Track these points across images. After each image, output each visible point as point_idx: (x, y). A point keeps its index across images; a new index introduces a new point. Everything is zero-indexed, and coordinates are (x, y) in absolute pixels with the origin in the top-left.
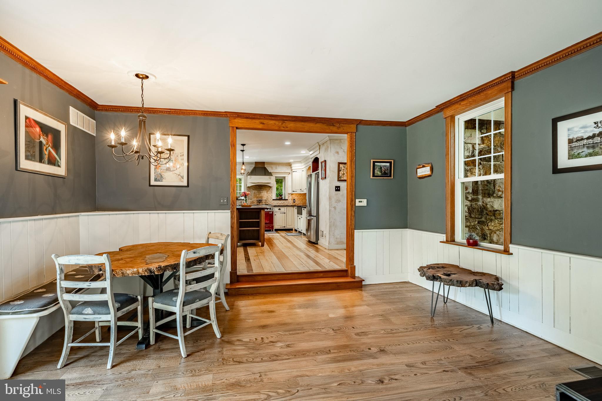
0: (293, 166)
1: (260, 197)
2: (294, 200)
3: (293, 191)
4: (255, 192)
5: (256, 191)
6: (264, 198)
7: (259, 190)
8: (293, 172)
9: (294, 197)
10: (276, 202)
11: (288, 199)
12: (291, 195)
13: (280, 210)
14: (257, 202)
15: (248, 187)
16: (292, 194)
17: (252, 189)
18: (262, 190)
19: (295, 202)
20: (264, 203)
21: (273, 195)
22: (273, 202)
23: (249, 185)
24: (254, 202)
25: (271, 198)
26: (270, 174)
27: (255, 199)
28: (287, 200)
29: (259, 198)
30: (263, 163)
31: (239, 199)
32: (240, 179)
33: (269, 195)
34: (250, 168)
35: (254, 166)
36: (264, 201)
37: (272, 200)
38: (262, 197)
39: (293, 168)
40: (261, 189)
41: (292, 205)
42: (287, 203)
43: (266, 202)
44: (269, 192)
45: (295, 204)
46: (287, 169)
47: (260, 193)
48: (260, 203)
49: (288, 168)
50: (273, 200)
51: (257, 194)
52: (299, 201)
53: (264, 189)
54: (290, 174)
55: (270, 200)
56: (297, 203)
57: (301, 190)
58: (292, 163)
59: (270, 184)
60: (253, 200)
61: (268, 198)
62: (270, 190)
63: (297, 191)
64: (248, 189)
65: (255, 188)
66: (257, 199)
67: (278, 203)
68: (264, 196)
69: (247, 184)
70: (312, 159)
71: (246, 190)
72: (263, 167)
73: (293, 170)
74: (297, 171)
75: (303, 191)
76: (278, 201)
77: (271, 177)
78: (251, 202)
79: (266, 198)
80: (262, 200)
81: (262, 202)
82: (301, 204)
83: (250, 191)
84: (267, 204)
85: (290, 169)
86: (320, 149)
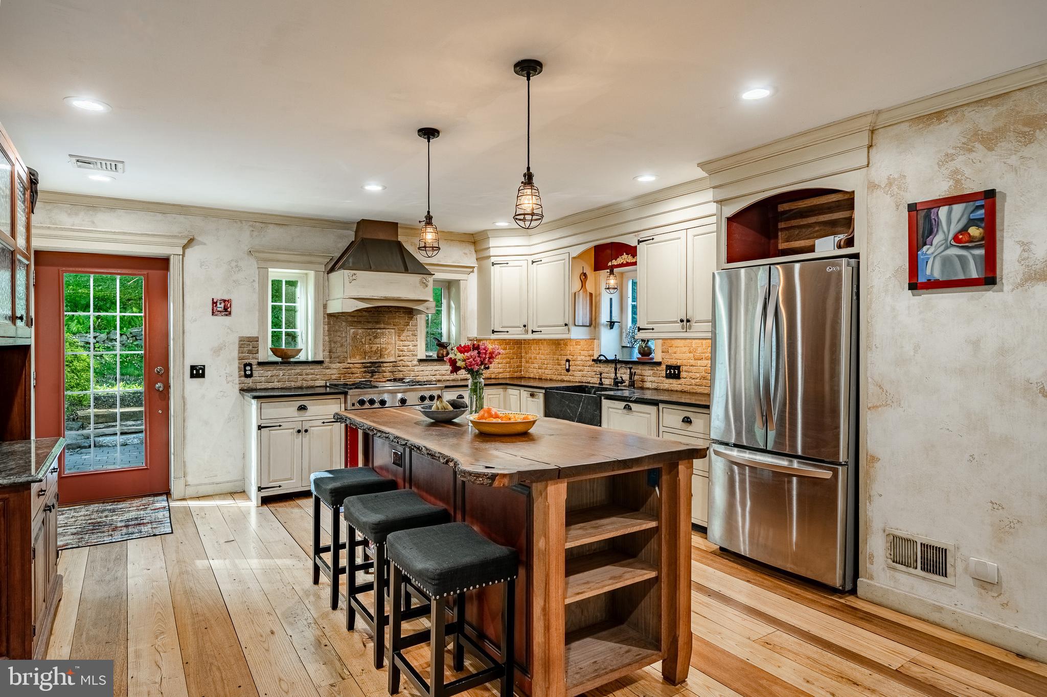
0: (492, 242)
1: (376, 353)
3: (493, 332)
4: (354, 338)
5: (360, 331)
6: (388, 355)
7: (370, 326)
8: (493, 264)
10: (429, 368)
14: (365, 372)
15: (331, 315)
16: (480, 341)
17: (346, 321)
18: (382, 326)
20: (388, 374)
21: (418, 343)
22: (420, 368)
23: (335, 307)
24: (354, 370)
25: (413, 355)
26: (421, 270)
27: (357, 359)
29: (370, 357)
30: (393, 226)
31: (292, 360)
32: (292, 284)
33: (406, 343)
34: (338, 242)
35: (351, 236)
36: (387, 368)
37: (415, 362)
38: (380, 352)
39: (492, 252)
40: (377, 323)
43: (394, 369)
44: (405, 334)
46: (465, 254)
47: (375, 337)
48: (373, 372)
49: (467, 251)
50: (421, 361)
51: (363, 340)
52: (500, 365)
53: (390, 324)
54: (473, 272)
55: (409, 364)
56: (496, 371)
57: (525, 326)
58: (490, 234)
59: (426, 304)
60: (348, 363)
61: (403, 356)
62: (408, 327)
63: (507, 332)
64: (329, 323)
65: (356, 320)
66: (365, 361)
67: (437, 372)
68: (390, 347)
69: (325, 306)
70: (723, 207)
71: (322, 326)
72: (389, 242)
73: (493, 259)
74: (508, 262)
75: (533, 332)
76: (435, 363)
77: (425, 281)
78: (343, 372)
79: (397, 355)
80: (382, 362)
81: (381, 371)
82: (508, 374)
83: (337, 328)
84: (400, 376)
85: (474, 256)
86: (870, 146)
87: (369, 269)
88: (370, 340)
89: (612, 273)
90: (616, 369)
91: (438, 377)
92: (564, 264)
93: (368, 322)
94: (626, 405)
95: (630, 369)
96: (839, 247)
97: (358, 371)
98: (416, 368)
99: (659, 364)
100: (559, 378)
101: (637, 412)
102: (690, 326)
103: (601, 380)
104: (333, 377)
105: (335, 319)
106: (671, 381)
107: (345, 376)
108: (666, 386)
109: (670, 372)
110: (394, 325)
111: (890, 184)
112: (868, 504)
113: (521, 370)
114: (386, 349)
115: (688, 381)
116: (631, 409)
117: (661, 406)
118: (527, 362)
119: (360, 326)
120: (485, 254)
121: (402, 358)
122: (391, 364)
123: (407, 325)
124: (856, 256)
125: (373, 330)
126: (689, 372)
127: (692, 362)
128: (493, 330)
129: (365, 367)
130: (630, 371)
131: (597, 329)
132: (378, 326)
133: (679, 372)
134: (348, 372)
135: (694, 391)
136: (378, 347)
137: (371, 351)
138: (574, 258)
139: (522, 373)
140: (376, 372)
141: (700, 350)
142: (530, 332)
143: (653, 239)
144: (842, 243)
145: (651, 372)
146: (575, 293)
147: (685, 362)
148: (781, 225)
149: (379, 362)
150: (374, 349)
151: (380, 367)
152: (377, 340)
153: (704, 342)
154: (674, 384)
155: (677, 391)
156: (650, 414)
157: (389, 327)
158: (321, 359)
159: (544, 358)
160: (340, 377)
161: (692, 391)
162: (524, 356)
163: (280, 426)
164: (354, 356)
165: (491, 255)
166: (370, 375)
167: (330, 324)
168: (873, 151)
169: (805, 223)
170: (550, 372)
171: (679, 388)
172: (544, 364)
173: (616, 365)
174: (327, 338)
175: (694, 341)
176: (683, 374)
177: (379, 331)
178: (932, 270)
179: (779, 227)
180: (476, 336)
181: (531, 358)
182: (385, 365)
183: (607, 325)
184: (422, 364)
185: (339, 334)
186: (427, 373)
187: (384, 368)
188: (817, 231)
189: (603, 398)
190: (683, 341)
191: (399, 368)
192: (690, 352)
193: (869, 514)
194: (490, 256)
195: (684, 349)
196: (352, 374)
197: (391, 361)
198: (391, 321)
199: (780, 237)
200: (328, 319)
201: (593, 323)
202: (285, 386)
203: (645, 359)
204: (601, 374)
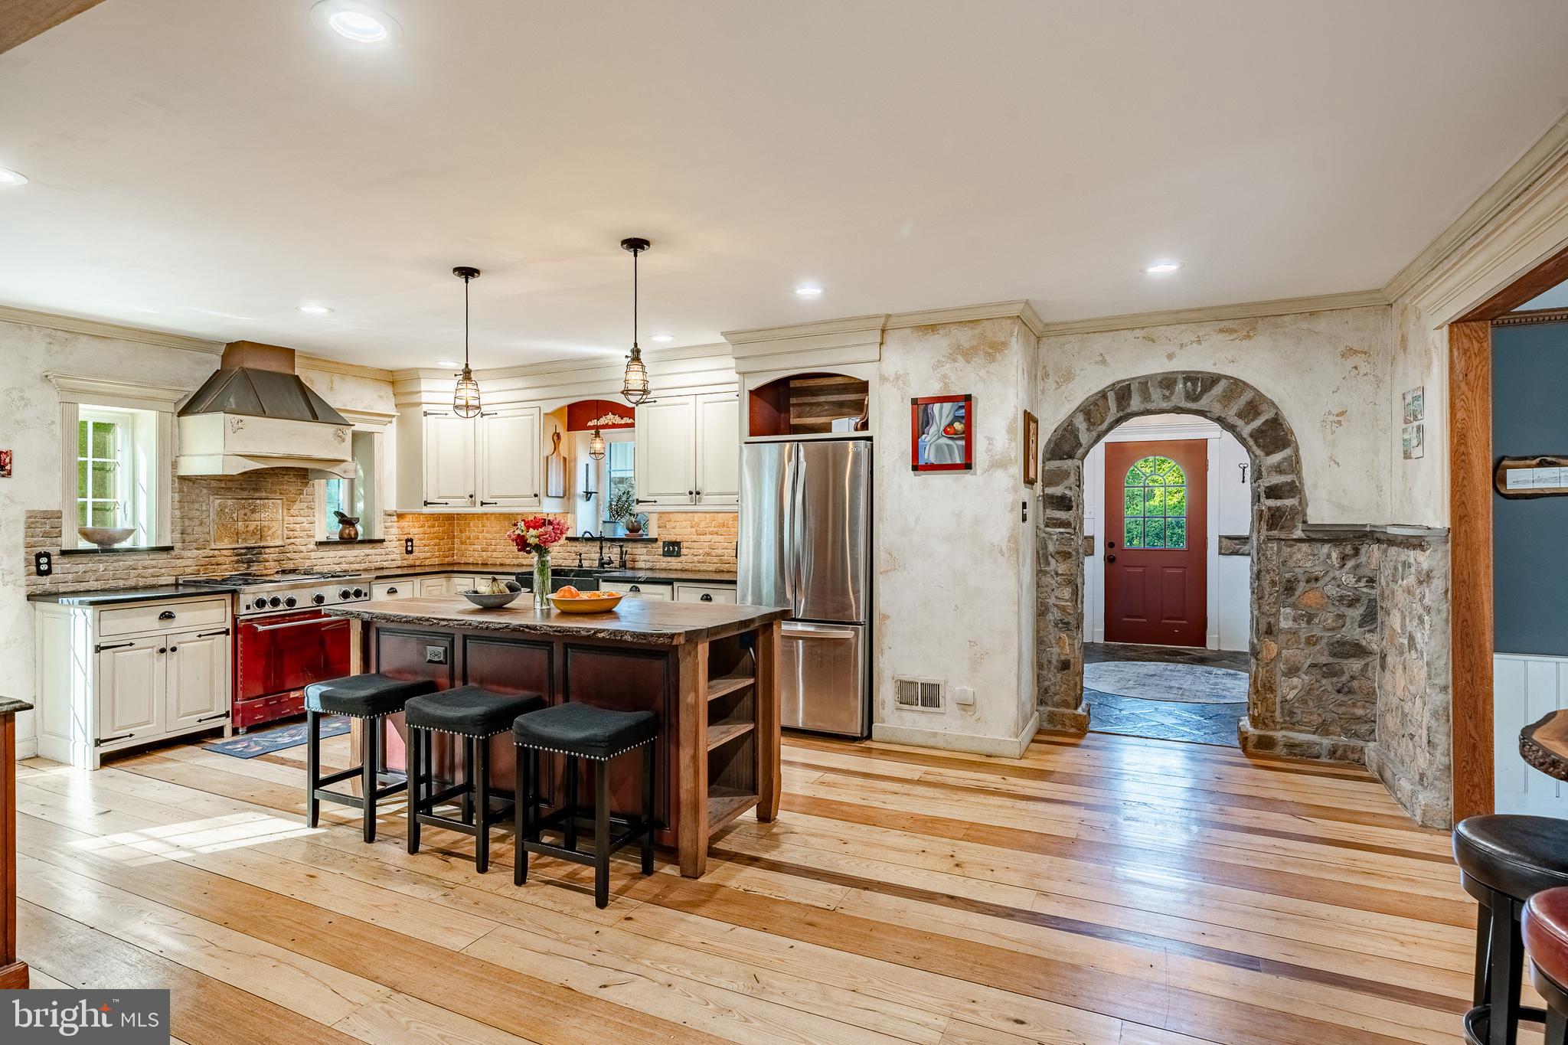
0: (425, 385)
1: (254, 533)
2: (407, 541)
3: (426, 503)
4: (221, 512)
5: (230, 502)
6: (272, 536)
7: (245, 494)
8: (426, 414)
9: (406, 531)
10: (332, 554)
11: (387, 538)
12: (395, 518)
13: (394, 597)
14: (238, 562)
15: (183, 478)
16: (400, 516)
17: (209, 487)
18: (264, 494)
19: (411, 552)
20: (271, 564)
21: (316, 519)
22: (319, 554)
24: (220, 559)
25: (309, 536)
27: (226, 544)
28: (382, 541)
29: (245, 540)
30: (287, 353)
31: (116, 546)
32: (102, 428)
33: (299, 519)
35: (215, 362)
36: (271, 555)
37: (312, 546)
38: (261, 533)
39: (425, 397)
40: (256, 490)
41: (399, 563)
42: (379, 558)
43: (281, 556)
44: (297, 506)
45: (410, 562)
46: (378, 396)
47: (253, 511)
48: (249, 562)
49: (383, 393)
50: (320, 544)
51: (235, 515)
52: (426, 548)
53: (275, 492)
54: (391, 422)
55: (303, 548)
56: (422, 555)
57: (471, 496)
58: (421, 374)
59: (343, 465)
60: (212, 550)
61: (294, 538)
62: (301, 496)
63: (446, 504)
64: (181, 491)
65: (223, 485)
66: (237, 546)
67: (343, 559)
68: (276, 526)
69: (175, 465)
70: (746, 379)
71: (170, 494)
72: (283, 376)
73: (425, 408)
74: (447, 412)
75: (482, 504)
76: (340, 547)
77: (341, 434)
78: (203, 563)
79: (285, 536)
80: (263, 547)
81: (261, 559)
82: (436, 559)
83: (194, 497)
84: (290, 565)
85: (392, 402)
86: (881, 344)
87: (263, 413)
88: (245, 515)
89: (597, 434)
90: (601, 548)
91: (345, 567)
92: (532, 420)
93: (242, 489)
94: (632, 587)
95: (621, 547)
96: (856, 430)
97: (228, 560)
98: (313, 554)
99: (656, 540)
100: (515, 562)
101: (646, 593)
102: (700, 499)
103: (580, 562)
104: (188, 570)
105: (191, 484)
106: (669, 559)
107: (206, 569)
108: (664, 565)
109: (669, 549)
110: (281, 493)
111: (897, 378)
112: (880, 657)
113: (453, 553)
114: (269, 528)
115: (690, 558)
116: (639, 591)
117: (676, 585)
118: (462, 543)
119: (229, 494)
120: (414, 399)
121: (292, 540)
122: (277, 549)
123: (300, 494)
124: (870, 439)
125: (250, 501)
126: (690, 548)
127: (695, 537)
128: (425, 502)
129: (237, 555)
130: (621, 550)
131: (571, 500)
132: (257, 495)
133: (680, 548)
134: (211, 562)
135: (697, 569)
136: (257, 526)
137: (247, 531)
138: (546, 414)
139: (455, 557)
140: (253, 562)
141: (703, 524)
142: (478, 503)
143: (655, 402)
144: (859, 426)
145: (645, 550)
146: (547, 458)
147: (685, 538)
148: (793, 401)
149: (260, 547)
150: (251, 528)
151: (261, 554)
152: (256, 516)
153: (708, 515)
154: (673, 562)
155: (676, 570)
156: (662, 594)
157: (271, 496)
158: (168, 544)
159: (491, 537)
160: (199, 570)
161: (694, 568)
162: (458, 535)
163: (131, 644)
164: (220, 539)
165: (423, 401)
166: (245, 566)
167: (183, 492)
168: (884, 347)
169: (816, 401)
170: (500, 555)
171: (679, 566)
172: (491, 545)
173: (601, 543)
174: (177, 513)
175: (696, 515)
176: (684, 551)
177: (258, 501)
178: (929, 456)
179: (791, 402)
180: (395, 509)
181: (469, 538)
182: (267, 550)
183: (583, 495)
184: (322, 548)
185: (197, 506)
186: (329, 561)
187: (267, 556)
188: (827, 410)
189: (601, 580)
190: (684, 515)
191: (288, 555)
192: (692, 527)
193: (881, 665)
194: (421, 403)
195: (685, 524)
196: (218, 565)
197: (277, 544)
198: (277, 487)
199: (791, 412)
200: (180, 484)
201: (567, 494)
202: (108, 586)
203: (634, 535)
204: (580, 555)
